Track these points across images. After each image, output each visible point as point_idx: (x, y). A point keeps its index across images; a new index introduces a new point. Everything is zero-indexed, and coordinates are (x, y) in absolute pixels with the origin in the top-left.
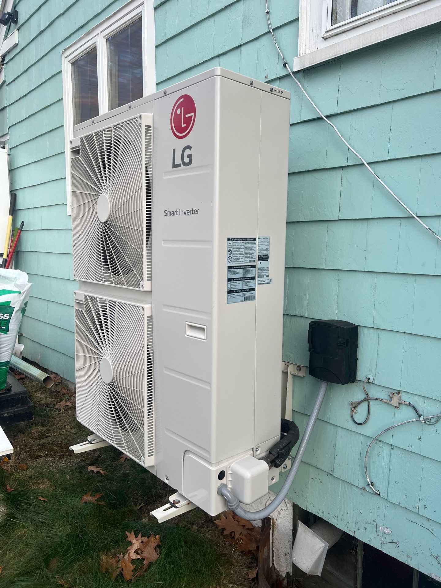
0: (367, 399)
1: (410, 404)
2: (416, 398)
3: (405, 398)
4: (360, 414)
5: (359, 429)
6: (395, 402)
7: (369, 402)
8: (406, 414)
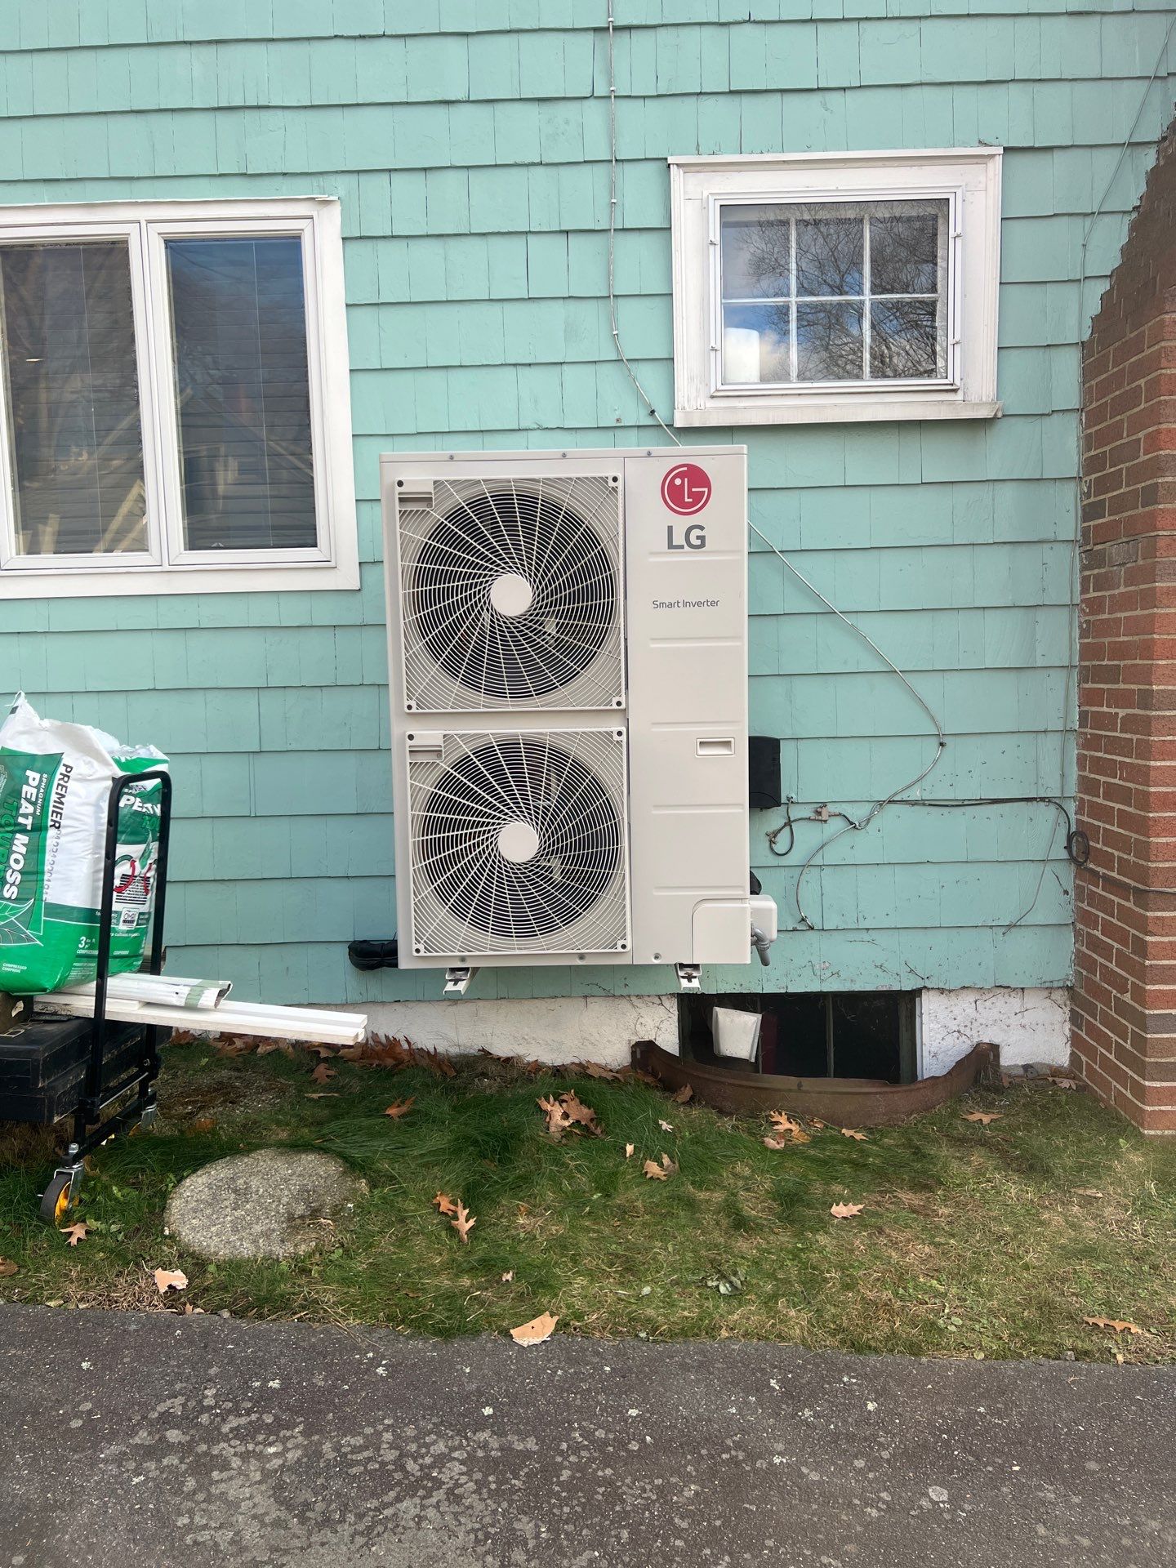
0: (789, 823)
1: (840, 814)
2: (844, 805)
3: (831, 808)
4: (782, 844)
5: (784, 861)
6: (824, 816)
7: (791, 826)
8: (837, 825)
